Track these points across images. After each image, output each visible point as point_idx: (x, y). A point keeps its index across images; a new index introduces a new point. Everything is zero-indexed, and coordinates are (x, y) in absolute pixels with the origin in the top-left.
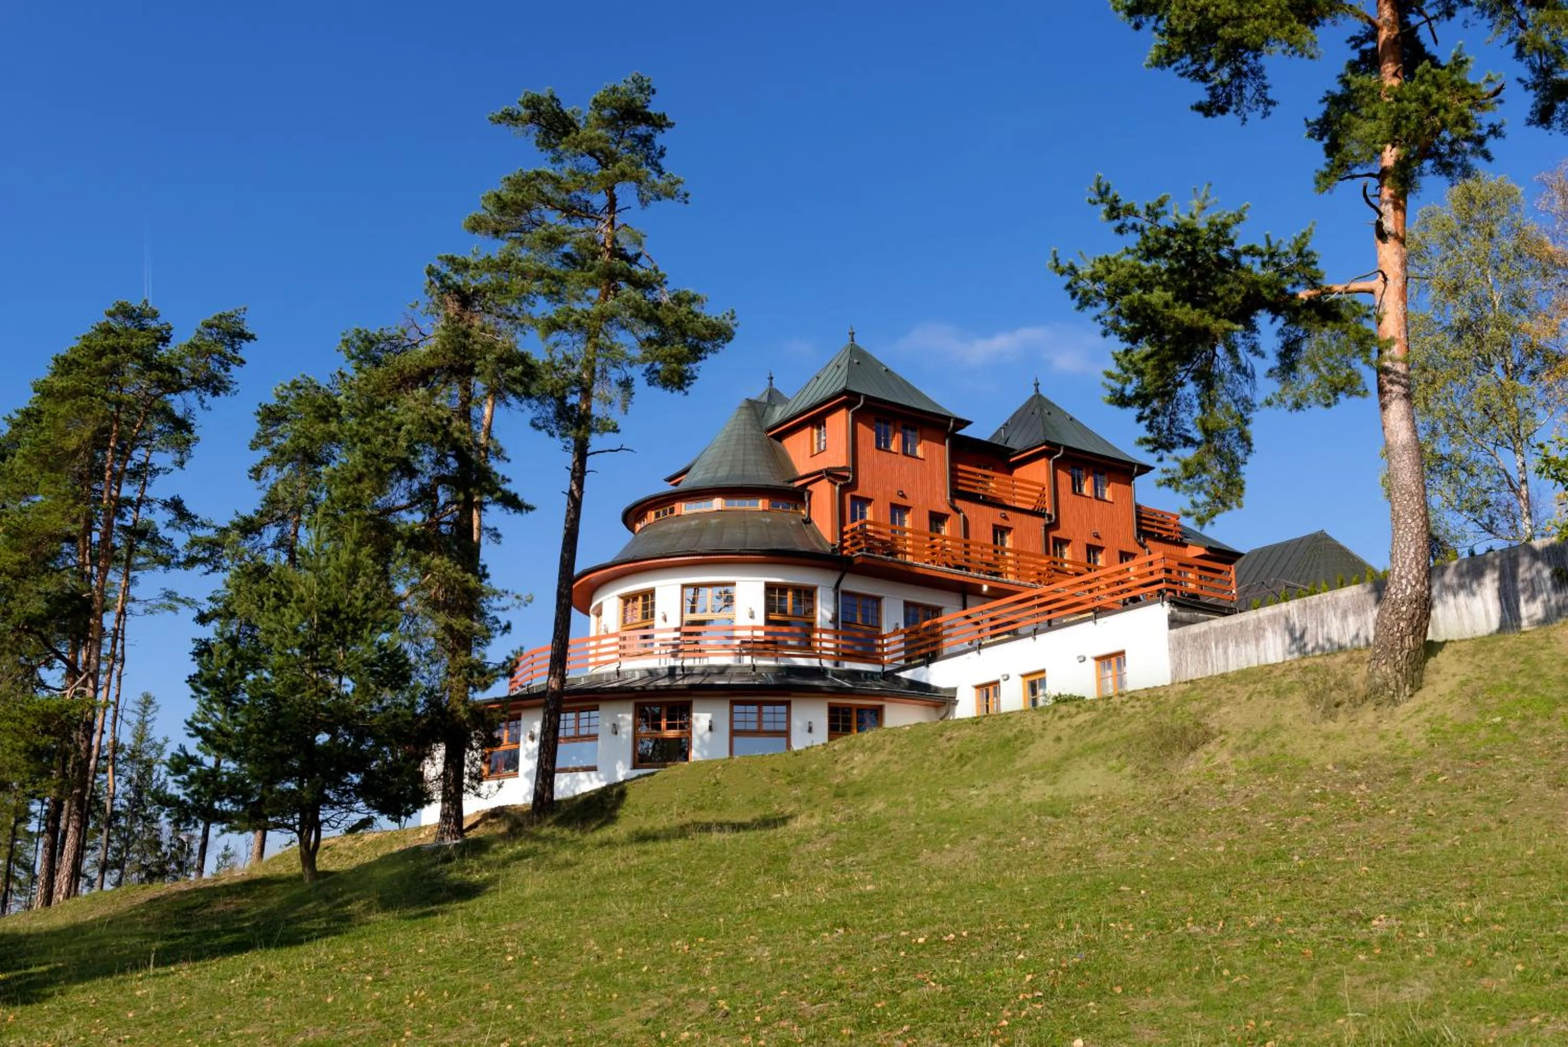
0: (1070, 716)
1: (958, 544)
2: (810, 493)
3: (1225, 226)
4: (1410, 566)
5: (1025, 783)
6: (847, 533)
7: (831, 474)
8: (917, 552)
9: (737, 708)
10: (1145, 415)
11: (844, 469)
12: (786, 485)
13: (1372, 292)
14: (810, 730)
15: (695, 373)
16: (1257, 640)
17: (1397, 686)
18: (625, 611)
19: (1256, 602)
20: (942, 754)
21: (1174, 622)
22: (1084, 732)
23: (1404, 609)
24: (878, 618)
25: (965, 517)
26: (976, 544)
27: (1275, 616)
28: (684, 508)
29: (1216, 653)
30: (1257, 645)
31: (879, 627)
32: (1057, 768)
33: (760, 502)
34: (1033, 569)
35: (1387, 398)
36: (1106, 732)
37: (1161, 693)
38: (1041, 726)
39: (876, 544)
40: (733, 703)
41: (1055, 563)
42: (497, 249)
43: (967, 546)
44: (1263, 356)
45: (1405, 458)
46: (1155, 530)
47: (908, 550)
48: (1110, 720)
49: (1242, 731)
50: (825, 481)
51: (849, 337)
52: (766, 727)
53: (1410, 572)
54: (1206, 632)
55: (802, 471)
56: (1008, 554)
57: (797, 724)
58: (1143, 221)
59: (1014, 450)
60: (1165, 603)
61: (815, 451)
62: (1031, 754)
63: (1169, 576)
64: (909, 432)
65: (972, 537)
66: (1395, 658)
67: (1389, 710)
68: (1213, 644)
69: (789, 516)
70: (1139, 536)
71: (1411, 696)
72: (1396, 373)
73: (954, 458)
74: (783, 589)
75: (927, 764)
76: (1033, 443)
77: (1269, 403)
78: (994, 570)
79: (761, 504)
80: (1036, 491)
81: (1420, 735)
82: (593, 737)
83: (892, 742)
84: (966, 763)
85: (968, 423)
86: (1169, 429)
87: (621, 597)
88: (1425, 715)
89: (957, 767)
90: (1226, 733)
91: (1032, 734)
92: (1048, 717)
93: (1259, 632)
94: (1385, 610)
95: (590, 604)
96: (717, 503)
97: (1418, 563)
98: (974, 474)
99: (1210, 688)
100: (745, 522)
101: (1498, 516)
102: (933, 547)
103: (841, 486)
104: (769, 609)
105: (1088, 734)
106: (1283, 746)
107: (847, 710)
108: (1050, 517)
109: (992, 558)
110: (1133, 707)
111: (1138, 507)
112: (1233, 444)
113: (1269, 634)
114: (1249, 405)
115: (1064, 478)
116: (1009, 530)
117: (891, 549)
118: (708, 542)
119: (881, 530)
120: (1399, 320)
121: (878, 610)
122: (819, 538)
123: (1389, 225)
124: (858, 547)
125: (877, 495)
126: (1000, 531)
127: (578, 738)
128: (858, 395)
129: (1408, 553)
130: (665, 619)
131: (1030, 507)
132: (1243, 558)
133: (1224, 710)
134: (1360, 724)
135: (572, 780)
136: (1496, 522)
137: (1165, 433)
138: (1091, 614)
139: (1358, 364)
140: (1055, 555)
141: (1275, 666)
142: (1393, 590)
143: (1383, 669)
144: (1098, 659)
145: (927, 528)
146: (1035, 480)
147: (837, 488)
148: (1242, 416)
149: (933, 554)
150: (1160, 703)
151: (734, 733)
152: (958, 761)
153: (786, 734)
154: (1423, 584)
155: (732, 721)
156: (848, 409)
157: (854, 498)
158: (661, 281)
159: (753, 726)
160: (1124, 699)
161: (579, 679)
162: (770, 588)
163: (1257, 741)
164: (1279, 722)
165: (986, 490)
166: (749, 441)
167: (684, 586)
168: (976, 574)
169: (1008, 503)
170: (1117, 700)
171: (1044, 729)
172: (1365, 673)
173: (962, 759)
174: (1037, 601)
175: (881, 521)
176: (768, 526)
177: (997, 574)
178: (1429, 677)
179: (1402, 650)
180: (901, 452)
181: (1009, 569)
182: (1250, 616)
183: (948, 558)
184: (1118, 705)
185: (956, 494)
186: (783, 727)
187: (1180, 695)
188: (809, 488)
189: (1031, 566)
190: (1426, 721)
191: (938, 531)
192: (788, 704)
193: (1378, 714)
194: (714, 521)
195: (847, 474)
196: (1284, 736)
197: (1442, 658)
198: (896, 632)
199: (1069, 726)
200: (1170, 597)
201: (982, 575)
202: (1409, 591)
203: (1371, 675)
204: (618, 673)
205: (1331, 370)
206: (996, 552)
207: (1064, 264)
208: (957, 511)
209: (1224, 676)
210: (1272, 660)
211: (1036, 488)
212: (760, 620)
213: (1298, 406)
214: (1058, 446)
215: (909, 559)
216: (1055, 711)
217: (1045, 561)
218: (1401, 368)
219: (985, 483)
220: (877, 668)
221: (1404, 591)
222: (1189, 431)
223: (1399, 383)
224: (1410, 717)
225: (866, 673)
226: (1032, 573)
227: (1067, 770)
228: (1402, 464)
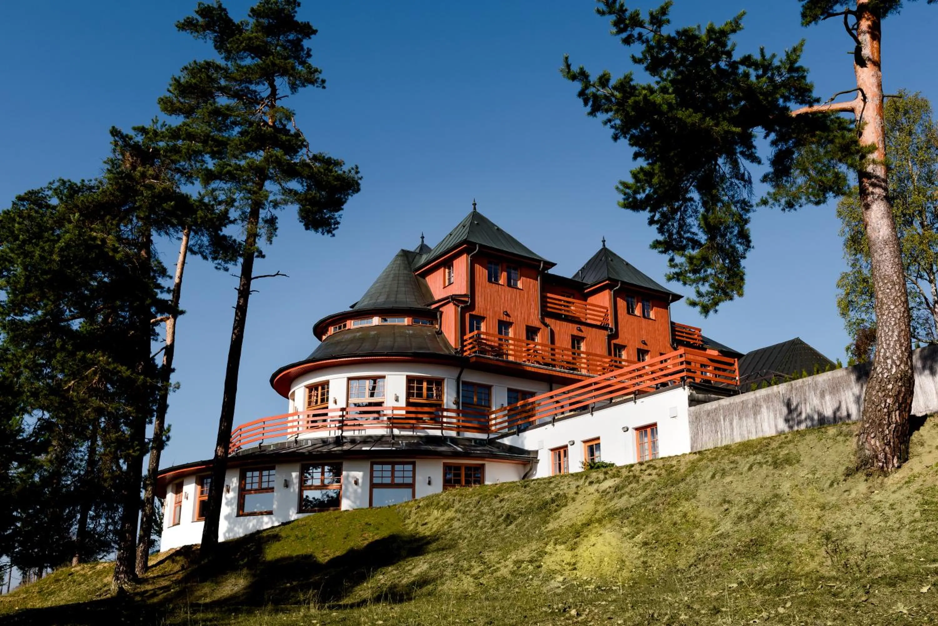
0: (599, 482)
1: (547, 349)
2: (442, 313)
3: (723, 33)
4: (894, 347)
5: (549, 548)
6: (466, 340)
7: (454, 299)
8: (517, 353)
9: (376, 467)
10: (656, 218)
11: (465, 296)
12: (426, 307)
13: (852, 110)
14: (429, 483)
15: (338, 219)
16: (755, 414)
17: (886, 458)
18: (310, 397)
19: (754, 386)
20: (494, 513)
21: (693, 402)
22: (608, 497)
23: (890, 386)
24: (489, 401)
25: (551, 330)
26: (559, 348)
27: (768, 396)
28: (352, 324)
29: (724, 424)
30: (755, 419)
31: (490, 407)
32: (578, 534)
33: (406, 319)
34: (600, 365)
35: (870, 198)
36: (625, 497)
37: (674, 463)
38: (574, 490)
39: (487, 348)
40: (372, 464)
41: (616, 362)
42: (176, 121)
43: (553, 349)
44: (759, 162)
45: (886, 251)
46: (685, 339)
47: (511, 352)
48: (631, 486)
49: (744, 500)
50: (451, 304)
51: (473, 206)
52: (397, 481)
53: (895, 353)
54: (716, 409)
55: (437, 298)
56: (582, 355)
57: (420, 479)
58: (648, 33)
59: (587, 284)
60: (686, 387)
61: (447, 284)
62: (562, 516)
63: (689, 367)
64: (513, 271)
65: (557, 344)
66: (883, 431)
67: (879, 481)
68: (722, 418)
69: (427, 329)
70: (673, 343)
71: (899, 467)
72: (877, 177)
73: (544, 289)
74: (420, 380)
75: (480, 523)
76: (600, 279)
77: (764, 202)
78: (571, 366)
79: (406, 321)
80: (602, 312)
81: (913, 507)
82: (271, 489)
83: (460, 501)
84: (511, 523)
85: (553, 265)
86: (678, 233)
87: (307, 387)
88: (915, 486)
89: (503, 526)
90: (729, 502)
91: (566, 497)
92: (581, 482)
93: (756, 407)
94: (873, 388)
95: (289, 391)
96: (376, 321)
97: (901, 345)
98: (560, 300)
99: (715, 459)
100: (394, 334)
101: (918, 326)
102: (528, 350)
103: (462, 308)
104: (409, 395)
105: (611, 499)
106: (782, 516)
107: (458, 468)
108: (611, 330)
109: (571, 358)
110: (650, 475)
111: (673, 324)
112: (734, 240)
113: (764, 410)
114: (746, 206)
115: (622, 304)
116: (583, 338)
117: (499, 352)
118: (367, 347)
119: (489, 338)
120: (876, 132)
121: (489, 395)
122: (446, 344)
123: (866, 52)
124: (474, 350)
125: (489, 314)
126: (576, 340)
127: (261, 490)
128: (474, 244)
129: (892, 336)
130: (335, 402)
131: (599, 323)
132: (744, 358)
133: (728, 479)
134: (853, 493)
135: (258, 522)
136: (917, 331)
137: (675, 236)
138: (632, 396)
139: (842, 168)
140: (615, 355)
141: (771, 438)
142: (879, 370)
143: (873, 442)
144: (637, 429)
145: (524, 337)
146: (602, 305)
147: (459, 309)
148: (741, 216)
149: (529, 355)
150: (672, 472)
151: (373, 486)
152: (505, 521)
153: (412, 486)
154: (906, 364)
155: (372, 477)
156: (468, 254)
157: (472, 317)
158: (303, 144)
159: (388, 481)
160: (644, 467)
161: (270, 446)
162: (410, 380)
163: (758, 511)
164: (779, 492)
165: (568, 311)
166: (401, 278)
167: (349, 379)
168: (558, 369)
169: (583, 320)
170: (638, 468)
171: (576, 493)
172: (854, 446)
173: (509, 519)
174: (594, 387)
175: (491, 332)
176: (411, 336)
177: (574, 369)
178: (914, 449)
179: (889, 424)
180: (506, 285)
181: (583, 365)
182: (749, 397)
183: (539, 358)
184: (637, 473)
185: (545, 313)
186: (410, 481)
187: (689, 465)
188: (441, 309)
189: (598, 363)
190: (916, 492)
191: (533, 340)
192: (414, 464)
193: (869, 484)
194: (373, 333)
195: (466, 299)
196: (783, 507)
197: (924, 431)
198: (502, 409)
199: (597, 491)
200: (690, 382)
201: (562, 370)
202: (894, 370)
203: (861, 448)
204: (296, 441)
205: (820, 172)
206: (574, 353)
207: (575, 69)
208: (546, 325)
209: (727, 448)
210: (768, 435)
211: (602, 310)
212: (402, 403)
213: (790, 205)
214: (617, 281)
215: (511, 358)
216: (587, 477)
217: (607, 360)
218: (880, 172)
219: (568, 307)
220: (484, 436)
221: (889, 371)
222: (696, 234)
223: (880, 186)
224: (900, 488)
225: (475, 440)
226: (599, 368)
227: (586, 536)
228: (884, 256)
